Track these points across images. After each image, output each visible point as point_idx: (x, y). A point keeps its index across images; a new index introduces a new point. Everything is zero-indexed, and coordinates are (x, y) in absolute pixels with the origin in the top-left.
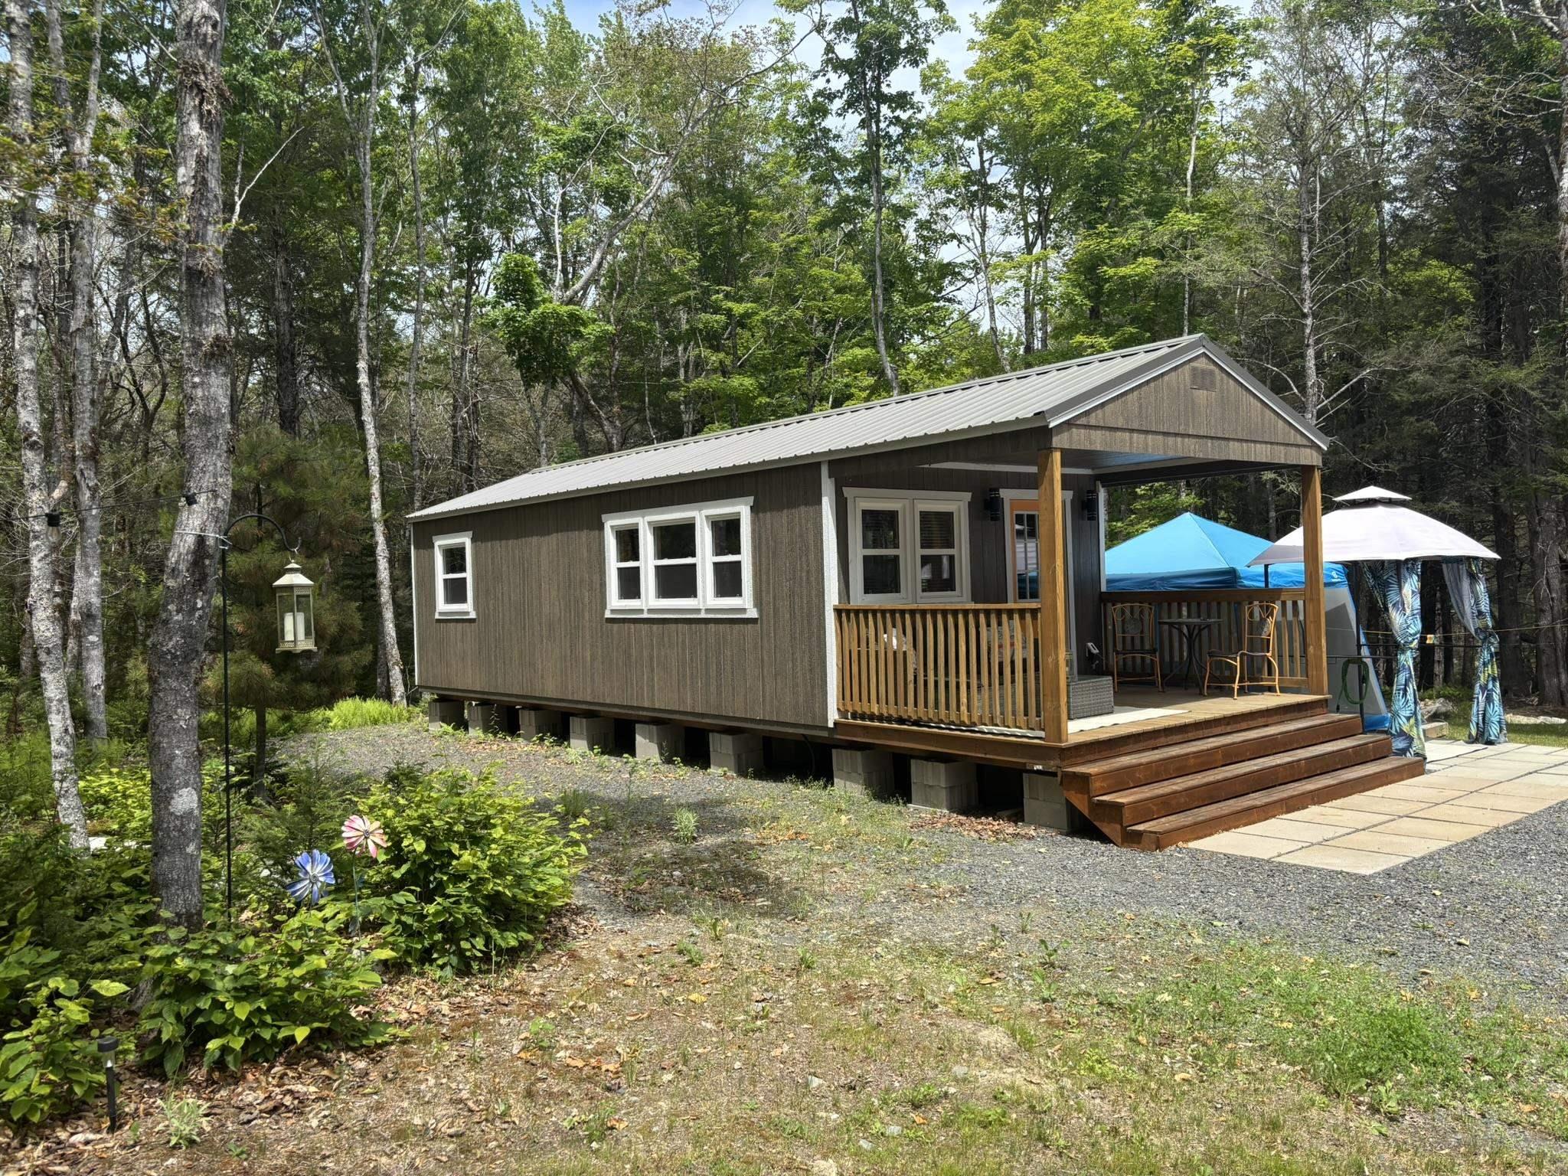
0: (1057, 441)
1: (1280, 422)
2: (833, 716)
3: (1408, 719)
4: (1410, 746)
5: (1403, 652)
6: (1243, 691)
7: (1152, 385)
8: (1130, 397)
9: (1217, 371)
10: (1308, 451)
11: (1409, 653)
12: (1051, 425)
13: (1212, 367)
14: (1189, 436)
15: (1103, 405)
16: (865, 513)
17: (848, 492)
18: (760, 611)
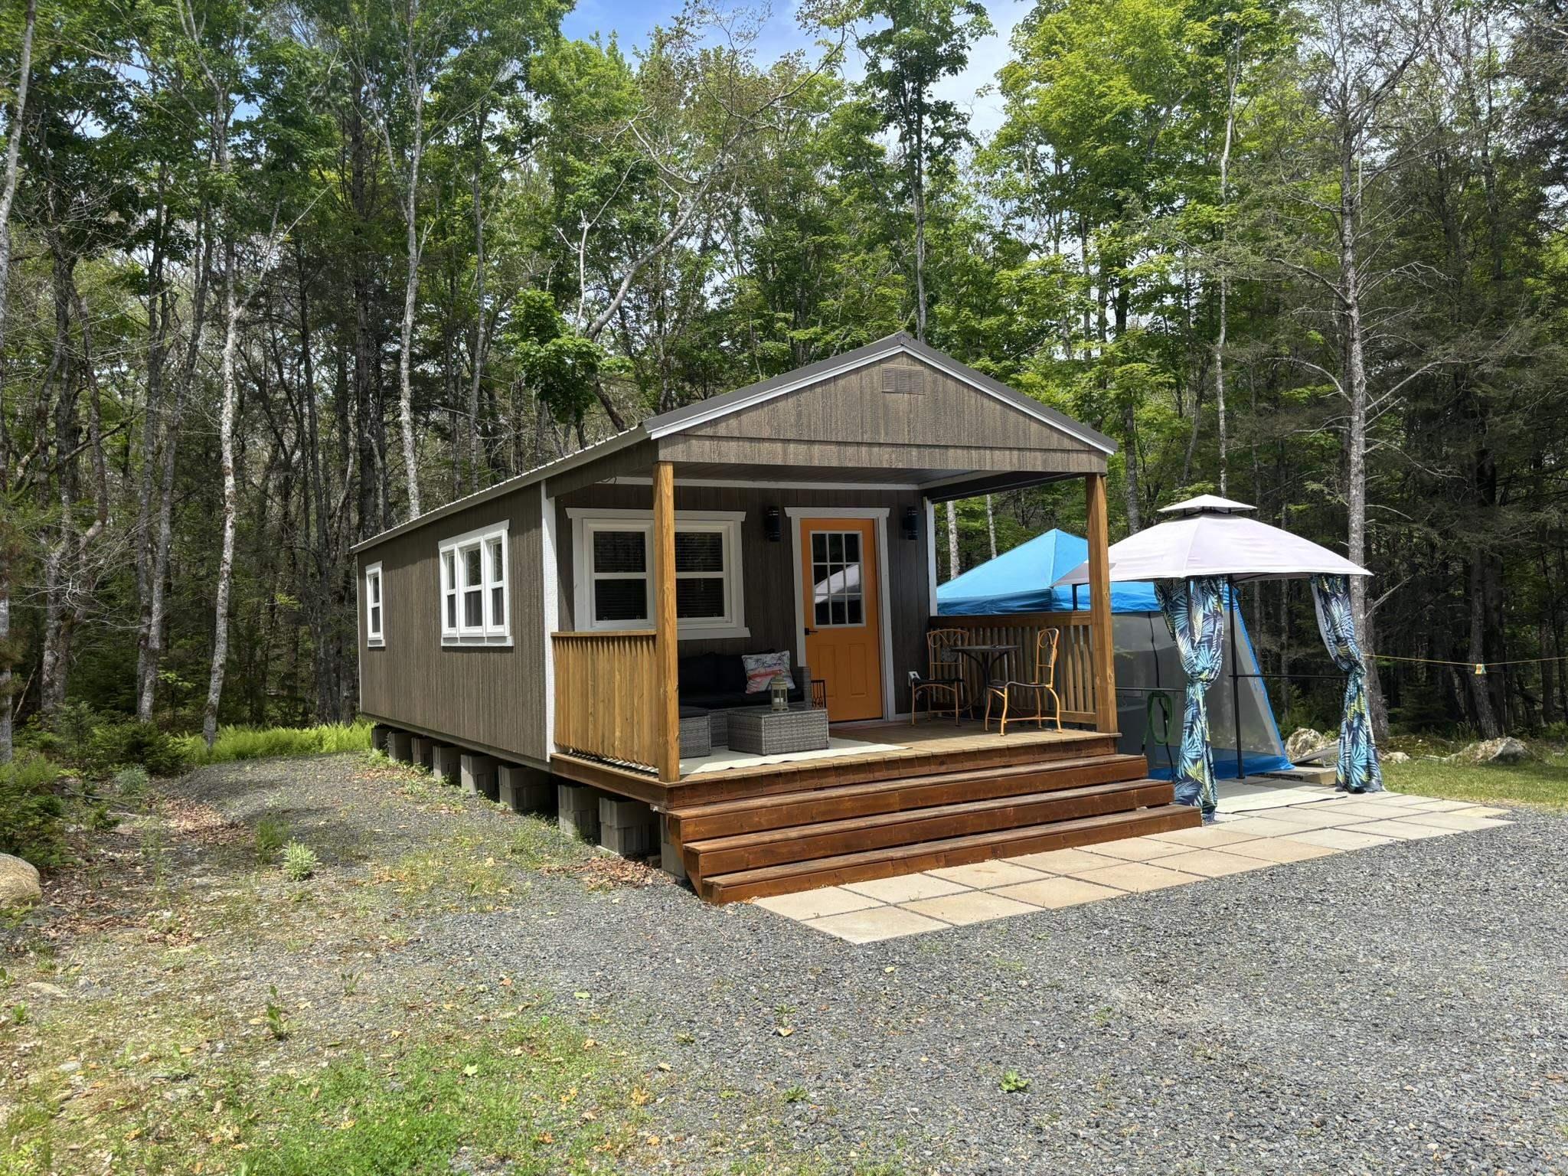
0: (663, 454)
1: (1034, 426)
2: (551, 750)
3: (1194, 762)
4: (1197, 793)
5: (1193, 683)
6: (1009, 729)
7: (819, 390)
8: (781, 405)
9: (927, 372)
10: (1084, 456)
11: (1199, 686)
12: (654, 437)
13: (919, 368)
14: (880, 445)
15: (738, 413)
16: (598, 536)
17: (571, 513)
18: (515, 639)
